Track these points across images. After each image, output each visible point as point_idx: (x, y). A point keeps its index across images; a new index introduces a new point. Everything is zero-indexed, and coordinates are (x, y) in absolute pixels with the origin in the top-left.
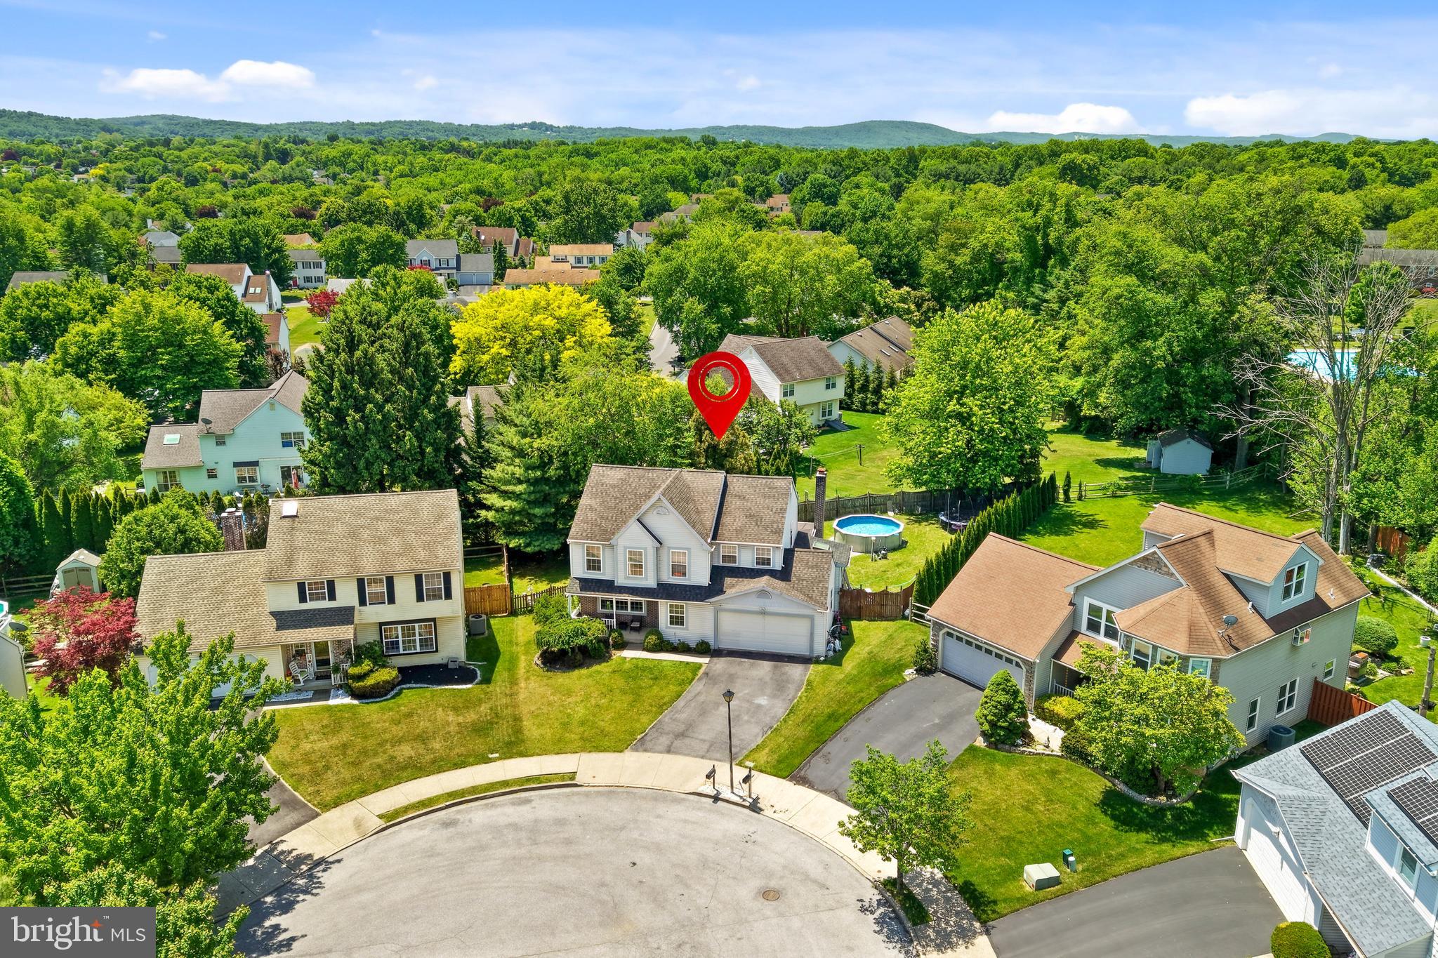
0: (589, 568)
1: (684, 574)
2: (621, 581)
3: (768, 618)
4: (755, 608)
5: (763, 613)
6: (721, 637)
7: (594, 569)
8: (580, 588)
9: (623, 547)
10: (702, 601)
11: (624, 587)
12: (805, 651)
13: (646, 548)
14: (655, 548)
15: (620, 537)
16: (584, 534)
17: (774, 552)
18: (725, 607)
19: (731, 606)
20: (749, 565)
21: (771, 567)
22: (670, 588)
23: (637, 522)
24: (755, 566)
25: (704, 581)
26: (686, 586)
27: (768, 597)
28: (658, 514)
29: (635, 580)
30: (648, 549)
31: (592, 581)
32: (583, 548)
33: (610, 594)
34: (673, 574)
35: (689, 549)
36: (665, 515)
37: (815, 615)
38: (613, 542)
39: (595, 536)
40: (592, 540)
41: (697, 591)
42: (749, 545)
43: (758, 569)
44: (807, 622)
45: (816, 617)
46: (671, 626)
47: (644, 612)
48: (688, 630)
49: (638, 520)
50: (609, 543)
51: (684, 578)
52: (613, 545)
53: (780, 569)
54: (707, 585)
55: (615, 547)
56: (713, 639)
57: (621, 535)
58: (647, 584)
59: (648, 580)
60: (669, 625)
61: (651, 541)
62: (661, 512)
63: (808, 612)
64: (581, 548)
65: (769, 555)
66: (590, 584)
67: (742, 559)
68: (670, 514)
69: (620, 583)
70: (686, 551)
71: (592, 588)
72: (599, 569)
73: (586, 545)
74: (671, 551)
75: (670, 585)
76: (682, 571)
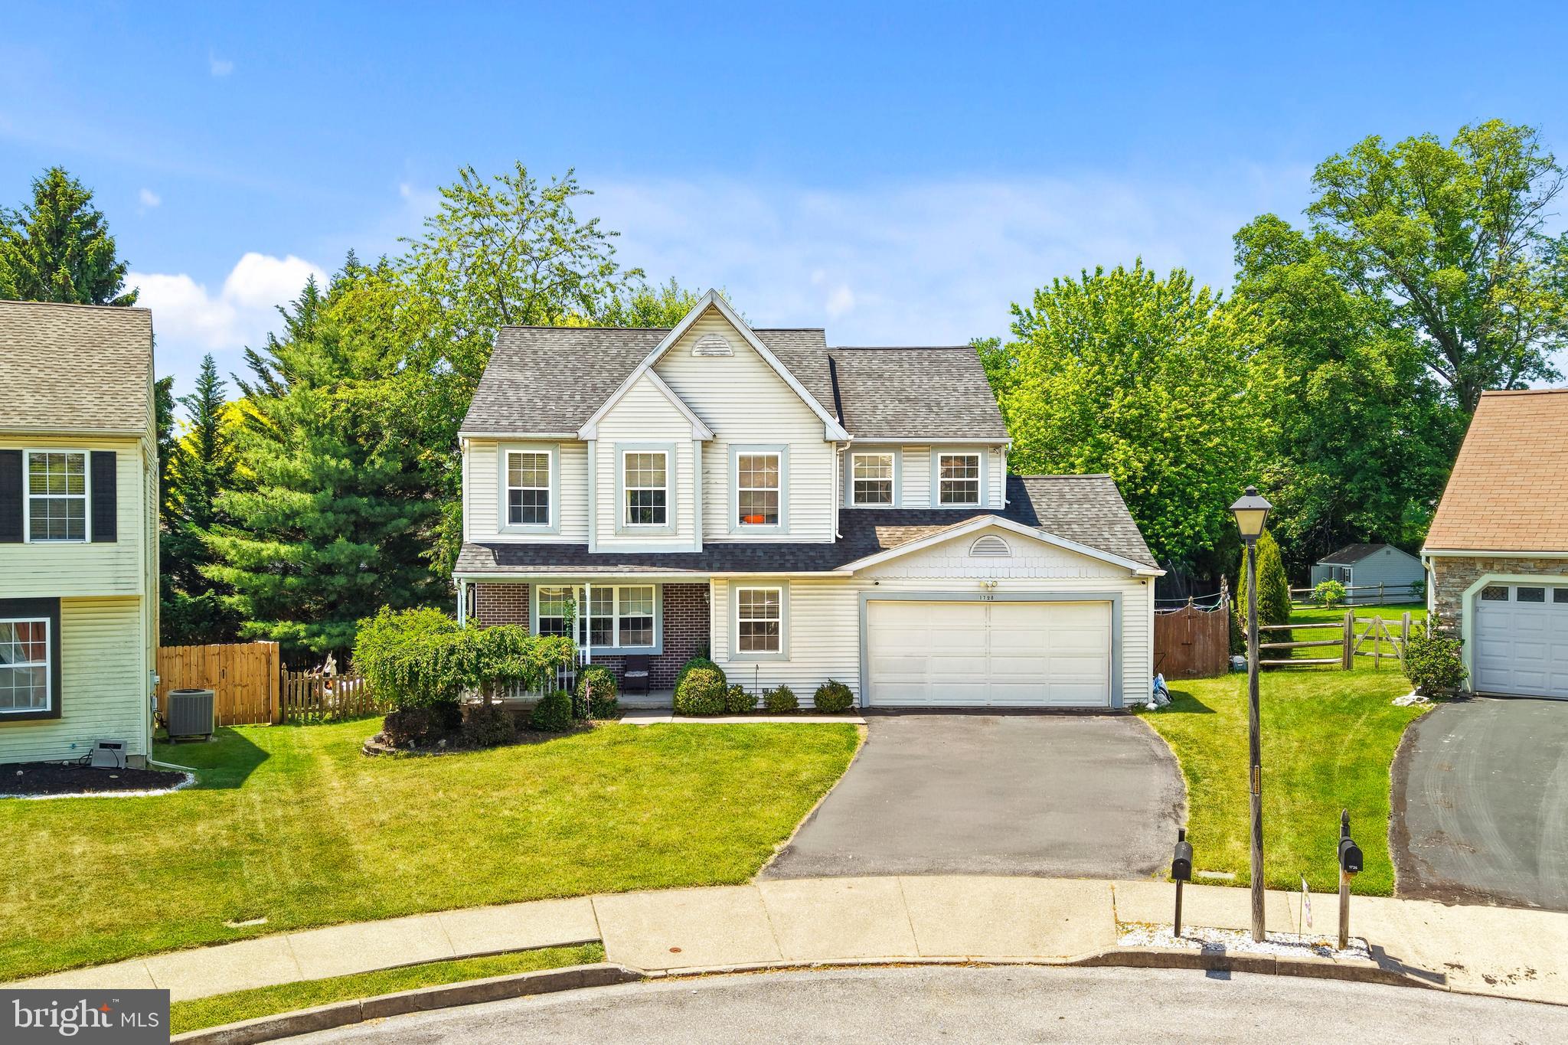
0: (515, 517)
1: (773, 518)
2: (603, 542)
3: (998, 612)
4: (970, 586)
5: (990, 598)
6: (875, 676)
7: (529, 517)
8: (495, 560)
9: (612, 446)
10: (830, 569)
11: (615, 555)
12: (1099, 697)
13: (675, 446)
14: (699, 444)
15: (603, 417)
16: (504, 423)
17: (985, 462)
18: (888, 586)
19: (905, 583)
20: (923, 504)
21: (979, 505)
22: (738, 552)
23: (651, 374)
24: (939, 505)
25: (827, 532)
26: (780, 546)
27: (1002, 551)
28: (704, 354)
29: (644, 535)
30: (679, 446)
31: (524, 547)
32: (500, 460)
33: (577, 568)
34: (743, 519)
35: (785, 448)
36: (723, 356)
37: (1125, 593)
38: (585, 432)
39: (535, 425)
40: (526, 431)
41: (811, 554)
42: (928, 445)
43: (947, 511)
44: (1100, 617)
45: (1126, 598)
46: (744, 652)
47: (654, 645)
48: (793, 660)
49: (654, 367)
50: (574, 435)
51: (772, 526)
52: (586, 442)
53: (1003, 507)
54: (833, 541)
55: (590, 445)
56: (856, 680)
57: (608, 412)
58: (677, 545)
59: (680, 532)
60: (738, 651)
61: (688, 425)
62: (713, 350)
63: (1105, 583)
64: (494, 460)
65: (973, 472)
66: (520, 554)
67: (904, 489)
68: (737, 354)
69: (603, 546)
70: (779, 454)
71: (527, 559)
72: (543, 517)
73: (508, 452)
74: (739, 454)
75: (736, 545)
76: (764, 508)
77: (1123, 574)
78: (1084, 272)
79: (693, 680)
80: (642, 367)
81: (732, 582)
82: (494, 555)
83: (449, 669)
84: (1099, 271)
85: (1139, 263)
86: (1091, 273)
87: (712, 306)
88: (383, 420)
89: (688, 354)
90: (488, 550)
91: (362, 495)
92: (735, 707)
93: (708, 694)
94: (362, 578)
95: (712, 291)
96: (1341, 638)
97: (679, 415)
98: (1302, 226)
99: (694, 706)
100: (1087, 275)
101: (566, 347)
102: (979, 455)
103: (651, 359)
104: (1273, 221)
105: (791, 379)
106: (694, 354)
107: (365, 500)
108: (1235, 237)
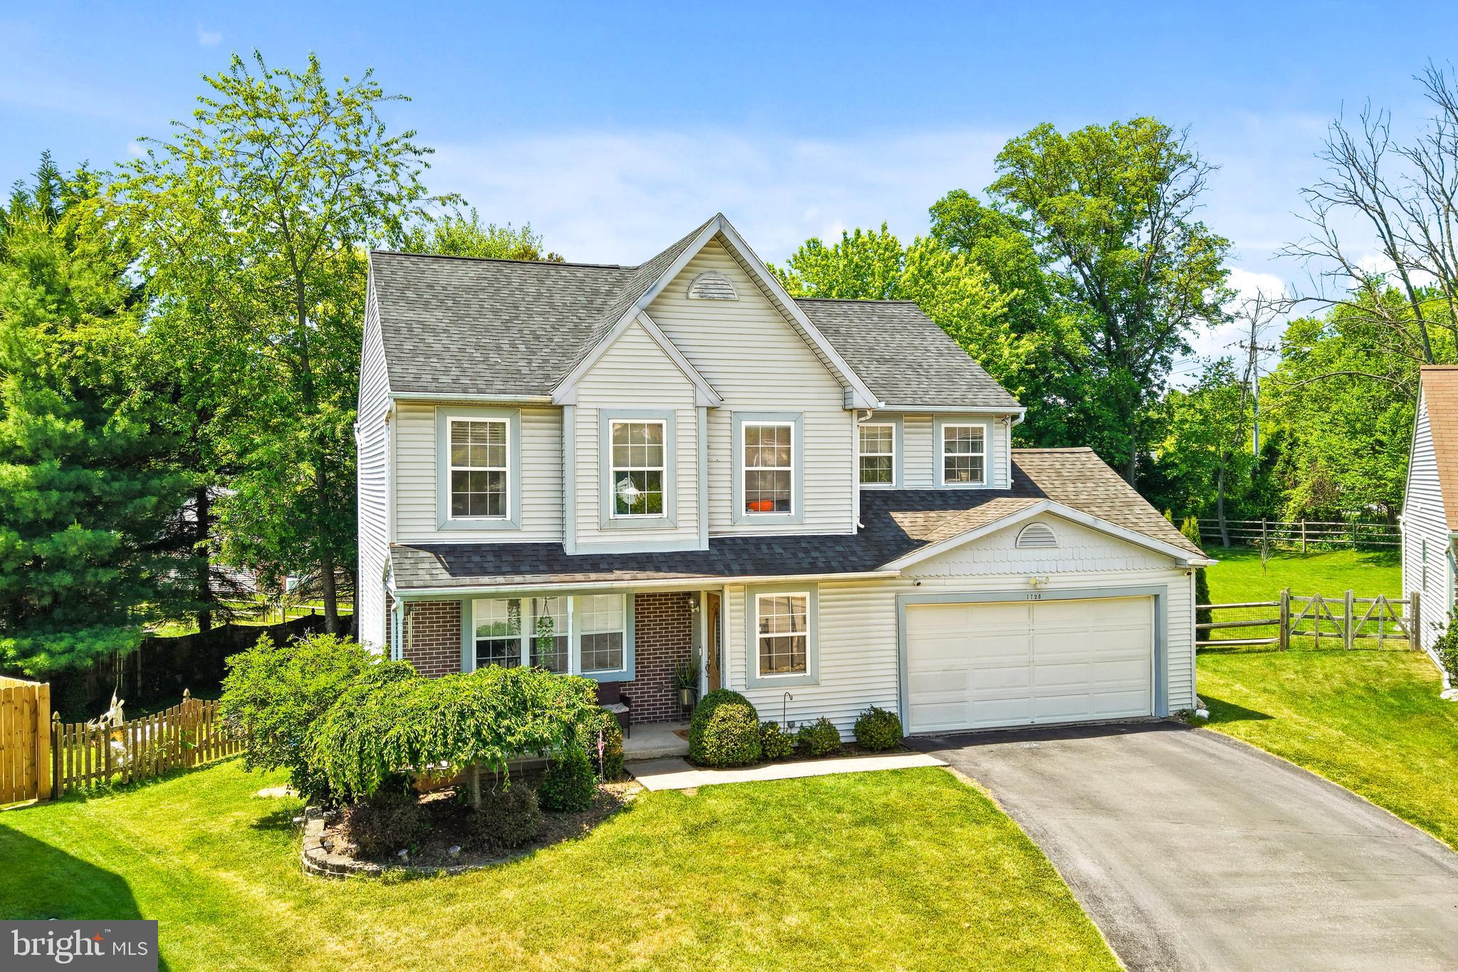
0: (460, 509)
1: (784, 505)
2: (585, 540)
3: (1046, 616)
4: (1014, 584)
5: (1036, 596)
6: (913, 697)
7: (479, 509)
8: (445, 568)
9: (595, 412)
10: (871, 569)
11: (603, 557)
12: (1141, 707)
13: (672, 415)
14: (703, 412)
15: (586, 374)
16: (444, 379)
17: (990, 435)
18: (930, 587)
19: (948, 582)
20: (925, 484)
21: (984, 485)
22: (752, 548)
23: (645, 320)
24: (944, 485)
25: (847, 521)
26: (796, 540)
27: (1050, 542)
28: (703, 297)
29: (636, 529)
30: (679, 413)
31: (477, 549)
32: (439, 431)
33: (562, 577)
34: (751, 505)
35: (798, 417)
36: (726, 300)
37: (1170, 585)
38: (559, 396)
39: (489, 383)
40: (480, 391)
41: (839, 548)
42: (931, 414)
43: (955, 492)
44: (1142, 614)
45: (1169, 592)
46: (765, 677)
47: (625, 669)
48: (823, 683)
49: (649, 310)
50: (547, 399)
51: (784, 514)
52: (561, 407)
53: (1009, 487)
54: (855, 532)
55: (567, 411)
56: (894, 704)
57: (591, 368)
58: (679, 542)
59: (680, 524)
60: (758, 676)
61: (690, 387)
62: (713, 292)
63: (1150, 575)
64: (431, 431)
65: (977, 446)
66: (476, 559)
67: (906, 466)
68: (742, 298)
69: (585, 545)
70: (792, 424)
71: (489, 566)
72: (496, 506)
73: (450, 419)
74: (745, 424)
75: (744, 539)
76: (777, 491)
77: (1168, 565)
78: (845, 234)
79: (724, 720)
80: (635, 310)
81: (751, 588)
82: (441, 562)
83: (465, 742)
84: (858, 233)
85: (884, 228)
86: (851, 236)
87: (719, 238)
88: (126, 368)
89: (683, 295)
90: (429, 554)
91: (95, 465)
92: (774, 751)
93: (744, 737)
94: (96, 575)
95: (720, 216)
96: (1278, 618)
97: (679, 374)
98: (985, 202)
99: (727, 754)
100: (848, 237)
101: (467, 281)
102: (984, 426)
103: (646, 300)
104: (964, 196)
105: (813, 333)
106: (691, 295)
107: (100, 474)
108: (930, 210)
